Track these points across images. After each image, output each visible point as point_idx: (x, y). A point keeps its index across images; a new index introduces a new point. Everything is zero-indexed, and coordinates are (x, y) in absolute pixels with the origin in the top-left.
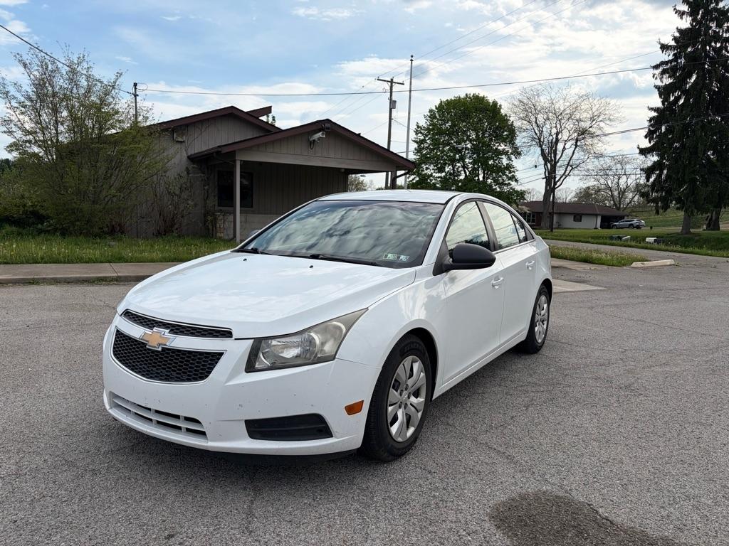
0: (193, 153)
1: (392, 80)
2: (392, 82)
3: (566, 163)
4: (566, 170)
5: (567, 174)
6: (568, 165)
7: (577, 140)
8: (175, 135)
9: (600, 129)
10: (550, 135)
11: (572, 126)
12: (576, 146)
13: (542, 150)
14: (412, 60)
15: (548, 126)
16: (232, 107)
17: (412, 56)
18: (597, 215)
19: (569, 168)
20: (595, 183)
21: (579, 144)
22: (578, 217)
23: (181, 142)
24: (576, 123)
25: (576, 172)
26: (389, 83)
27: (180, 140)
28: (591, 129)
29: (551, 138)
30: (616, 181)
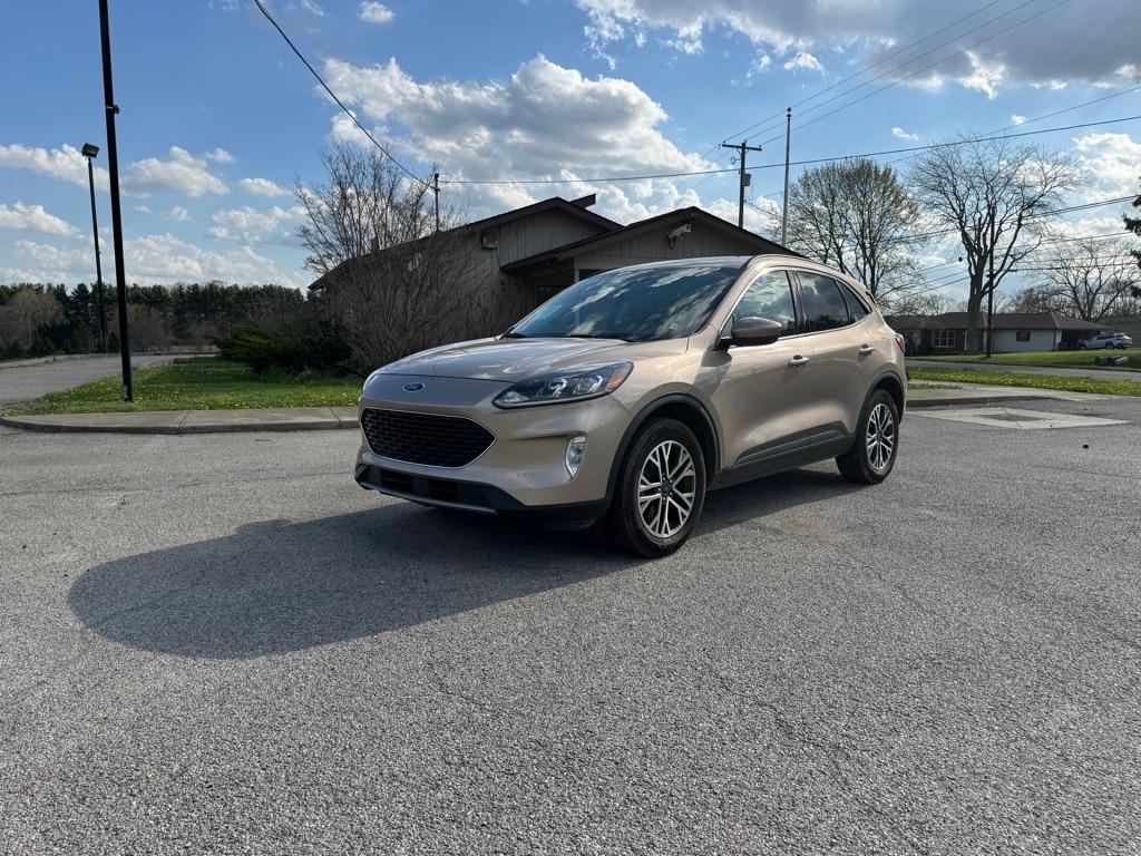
0: (506, 263)
1: (744, 144)
2: (743, 147)
3: (1005, 251)
4: (1004, 262)
5: (1006, 267)
6: (1007, 255)
7: (1021, 218)
8: (485, 240)
9: (1058, 197)
10: (977, 210)
11: (1010, 196)
12: (1020, 225)
13: (965, 235)
14: (789, 116)
15: (973, 198)
16: (557, 199)
17: (789, 110)
18: (1054, 330)
19: (1009, 260)
20: (1047, 281)
21: (1023, 222)
22: (1023, 335)
23: (491, 249)
24: (1019, 190)
25: (1020, 265)
26: (740, 150)
27: (490, 246)
28: (1042, 199)
29: (978, 216)
30: (1082, 276)
